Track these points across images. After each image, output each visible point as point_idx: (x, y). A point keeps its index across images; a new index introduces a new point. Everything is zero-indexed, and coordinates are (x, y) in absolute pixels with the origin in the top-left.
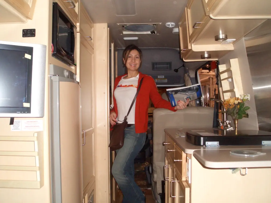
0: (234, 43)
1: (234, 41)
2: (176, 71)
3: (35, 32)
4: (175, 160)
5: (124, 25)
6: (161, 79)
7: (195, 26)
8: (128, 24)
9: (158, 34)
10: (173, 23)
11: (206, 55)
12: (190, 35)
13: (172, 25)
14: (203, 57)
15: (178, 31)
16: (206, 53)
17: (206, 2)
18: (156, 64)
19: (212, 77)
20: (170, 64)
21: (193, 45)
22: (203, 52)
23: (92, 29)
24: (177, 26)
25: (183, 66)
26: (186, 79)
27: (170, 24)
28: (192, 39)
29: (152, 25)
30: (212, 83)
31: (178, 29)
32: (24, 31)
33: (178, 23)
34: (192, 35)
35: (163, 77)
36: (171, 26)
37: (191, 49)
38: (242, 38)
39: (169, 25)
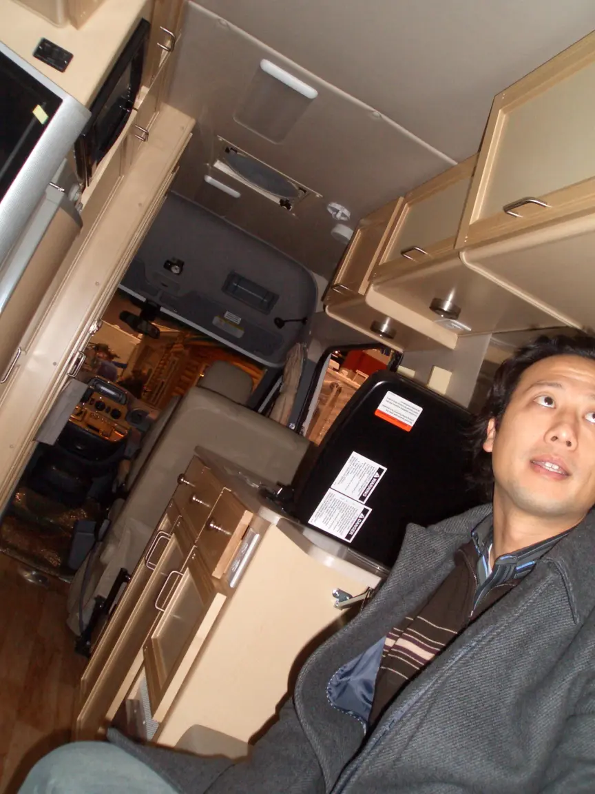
0: (462, 334)
1: (465, 330)
2: (280, 323)
3: (69, 61)
4: (212, 525)
5: (232, 149)
6: (231, 323)
7: (407, 253)
8: (243, 152)
9: (294, 214)
10: (346, 212)
11: (384, 328)
12: (380, 264)
13: (343, 215)
14: (375, 328)
15: (349, 238)
16: (387, 321)
17: (471, 223)
18: (241, 279)
19: (340, 385)
20: (273, 298)
21: (372, 288)
22: (383, 317)
23: (154, 114)
24: (353, 223)
25: (304, 321)
26: (294, 356)
27: (340, 211)
28: (381, 276)
29: (297, 188)
30: (334, 400)
31: (352, 232)
32: (44, 42)
33: (361, 218)
34: (384, 265)
35: (239, 320)
36: (339, 215)
37: (364, 297)
38: (487, 334)
39: (337, 211)
